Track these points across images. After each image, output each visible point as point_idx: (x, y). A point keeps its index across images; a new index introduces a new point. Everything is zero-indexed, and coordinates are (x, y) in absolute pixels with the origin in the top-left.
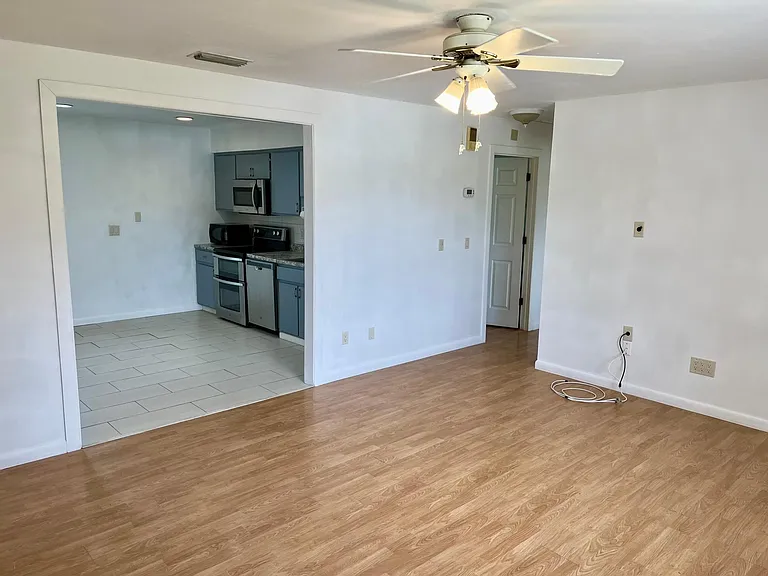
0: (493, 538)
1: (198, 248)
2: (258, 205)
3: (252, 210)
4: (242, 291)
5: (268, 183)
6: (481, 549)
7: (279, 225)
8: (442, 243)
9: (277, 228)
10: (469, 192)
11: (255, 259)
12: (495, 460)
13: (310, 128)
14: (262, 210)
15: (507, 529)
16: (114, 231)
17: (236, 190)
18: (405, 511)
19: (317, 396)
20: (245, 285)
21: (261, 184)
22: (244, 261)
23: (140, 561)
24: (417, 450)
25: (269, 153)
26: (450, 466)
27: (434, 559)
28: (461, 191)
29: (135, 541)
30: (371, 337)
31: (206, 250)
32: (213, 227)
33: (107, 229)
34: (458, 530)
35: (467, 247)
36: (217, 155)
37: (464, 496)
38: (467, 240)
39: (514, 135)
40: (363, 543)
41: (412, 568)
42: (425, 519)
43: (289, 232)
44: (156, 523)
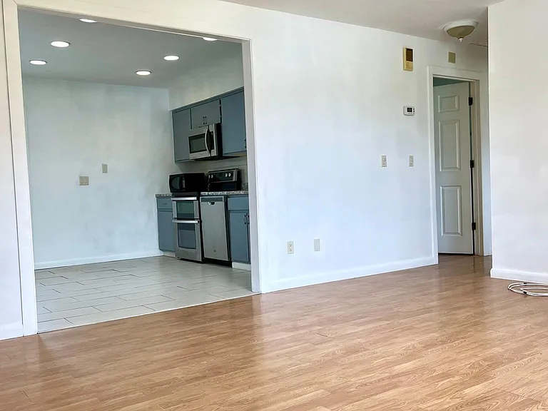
0: (441, 383)
1: (159, 197)
2: (211, 148)
3: (206, 154)
4: (197, 228)
5: (219, 127)
6: (428, 391)
7: (231, 167)
8: (384, 160)
9: (230, 171)
10: (410, 110)
11: (209, 195)
12: (444, 333)
13: (248, 42)
14: (214, 153)
15: (457, 378)
16: (84, 181)
17: (191, 139)
18: (346, 366)
19: (263, 298)
20: (200, 222)
21: (213, 129)
22: (198, 199)
23: (74, 399)
24: (361, 328)
25: (219, 99)
26: (397, 337)
27: (374, 397)
28: (401, 111)
29: (72, 387)
30: (317, 249)
31: (167, 197)
32: (172, 178)
33: (78, 179)
34: (402, 379)
35: (411, 165)
36: (175, 112)
37: (409, 357)
38: (411, 158)
39: (452, 58)
40: (298, 386)
41: (351, 403)
42: (367, 371)
43: (240, 173)
44: (95, 376)
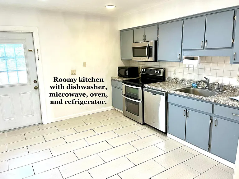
1: (113, 80)
2: (150, 56)
3: (146, 59)
4: (141, 105)
5: (156, 43)
7: (161, 67)
9: (159, 69)
11: (150, 88)
14: (152, 59)
16: (73, 72)
20: (143, 102)
21: (152, 44)
22: (142, 89)
25: (158, 25)
43: (164, 71)
